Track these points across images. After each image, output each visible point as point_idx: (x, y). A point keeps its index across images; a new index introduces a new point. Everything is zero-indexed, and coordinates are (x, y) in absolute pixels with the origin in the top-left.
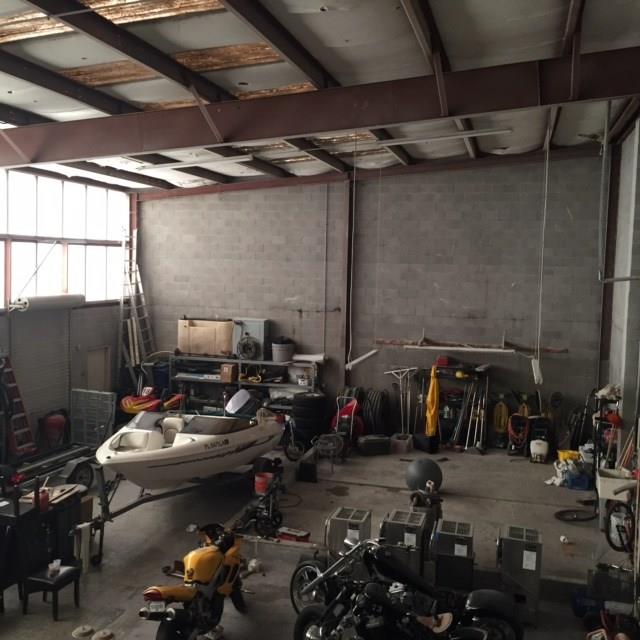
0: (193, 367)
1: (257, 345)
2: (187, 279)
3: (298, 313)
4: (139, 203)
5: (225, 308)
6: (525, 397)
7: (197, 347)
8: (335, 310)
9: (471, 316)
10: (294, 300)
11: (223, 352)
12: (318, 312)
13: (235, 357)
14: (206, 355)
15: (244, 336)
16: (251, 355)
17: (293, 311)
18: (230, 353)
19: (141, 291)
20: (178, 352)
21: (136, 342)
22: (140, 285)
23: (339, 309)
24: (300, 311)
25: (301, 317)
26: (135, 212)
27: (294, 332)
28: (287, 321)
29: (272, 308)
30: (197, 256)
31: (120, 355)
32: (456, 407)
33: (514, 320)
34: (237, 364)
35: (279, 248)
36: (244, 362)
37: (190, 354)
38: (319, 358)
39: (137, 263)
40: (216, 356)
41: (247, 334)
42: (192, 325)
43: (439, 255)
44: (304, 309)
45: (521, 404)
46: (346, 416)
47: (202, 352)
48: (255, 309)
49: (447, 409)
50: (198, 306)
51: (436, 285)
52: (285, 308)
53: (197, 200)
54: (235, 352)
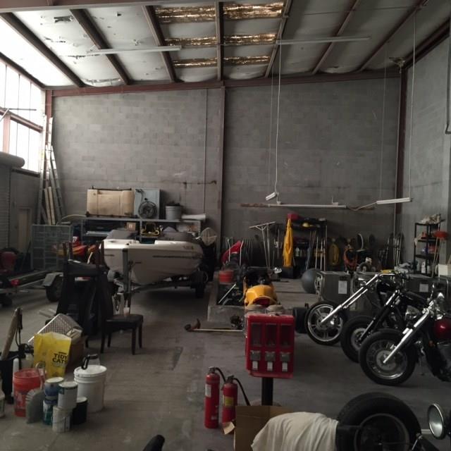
0: (102, 226)
1: (154, 207)
2: (93, 159)
3: (183, 185)
4: (53, 98)
5: (125, 181)
6: (349, 240)
7: (105, 210)
8: (212, 182)
9: (310, 186)
10: (180, 175)
11: (126, 214)
12: (199, 184)
13: (136, 217)
14: (112, 216)
15: (144, 201)
16: (150, 215)
17: (180, 183)
18: (132, 214)
19: (55, 167)
20: (88, 215)
21: (52, 207)
22: (54, 163)
23: (215, 182)
24: (185, 183)
25: (186, 187)
26: (50, 105)
27: (180, 199)
28: (175, 190)
29: (163, 181)
30: (102, 141)
31: (39, 216)
32: (304, 248)
33: (339, 188)
34: (139, 222)
35: (169, 136)
36: (144, 220)
37: (98, 216)
38: (203, 217)
39: (52, 144)
40: (120, 217)
41: (146, 199)
42: (99, 193)
43: (288, 143)
44: (188, 182)
45: (347, 245)
46: (236, 253)
47: (109, 214)
48: (150, 182)
49: (298, 250)
50: (103, 180)
51: (286, 164)
52: (173, 181)
53: (102, 97)
54: (136, 213)
